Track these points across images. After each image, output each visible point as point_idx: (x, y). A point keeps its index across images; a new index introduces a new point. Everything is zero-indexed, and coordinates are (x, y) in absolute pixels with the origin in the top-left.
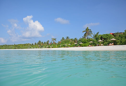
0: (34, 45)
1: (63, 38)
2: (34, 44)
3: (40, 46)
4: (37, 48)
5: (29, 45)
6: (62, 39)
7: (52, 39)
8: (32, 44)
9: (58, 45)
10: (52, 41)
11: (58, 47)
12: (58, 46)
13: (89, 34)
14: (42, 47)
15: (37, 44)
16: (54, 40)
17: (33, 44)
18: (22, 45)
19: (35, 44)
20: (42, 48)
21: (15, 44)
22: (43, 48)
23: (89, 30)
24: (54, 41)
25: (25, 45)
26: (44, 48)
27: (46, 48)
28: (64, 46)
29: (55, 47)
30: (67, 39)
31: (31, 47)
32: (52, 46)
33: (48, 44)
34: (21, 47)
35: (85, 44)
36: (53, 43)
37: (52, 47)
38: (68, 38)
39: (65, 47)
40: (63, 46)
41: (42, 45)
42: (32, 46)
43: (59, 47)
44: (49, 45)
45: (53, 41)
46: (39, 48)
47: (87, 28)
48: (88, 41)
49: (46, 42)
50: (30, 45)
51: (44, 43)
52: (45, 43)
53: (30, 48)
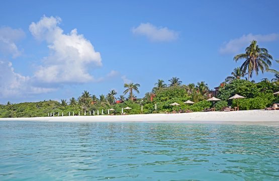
0: (68, 104)
1: (160, 84)
2: (68, 102)
3: (87, 110)
4: (77, 115)
5: (53, 105)
6: (157, 86)
7: (126, 86)
8: (61, 103)
9: (147, 105)
10: (126, 92)
11: (146, 111)
12: (147, 108)
13: (258, 66)
14: (92, 112)
15: (77, 102)
16: (133, 90)
17: (64, 103)
18: (32, 105)
19: (73, 101)
20: (92, 115)
21: (8, 103)
22: (96, 114)
23: (258, 50)
24: (131, 93)
25: (39, 105)
26: (100, 114)
27: (106, 113)
28: (168, 107)
29: (135, 110)
30: (172, 85)
31: (58, 110)
32: (128, 108)
33: (111, 100)
34: (27, 110)
35: (251, 99)
36: (130, 97)
37: (128, 112)
38: (175, 81)
39: (171, 111)
40: (165, 107)
41: (94, 106)
42: (62, 108)
43: (152, 111)
44: (117, 105)
45: (129, 92)
46: (83, 115)
47: (252, 45)
48: (261, 90)
49: (106, 96)
50: (57, 104)
51: (99, 98)
52: (102, 98)
53: (56, 114)
